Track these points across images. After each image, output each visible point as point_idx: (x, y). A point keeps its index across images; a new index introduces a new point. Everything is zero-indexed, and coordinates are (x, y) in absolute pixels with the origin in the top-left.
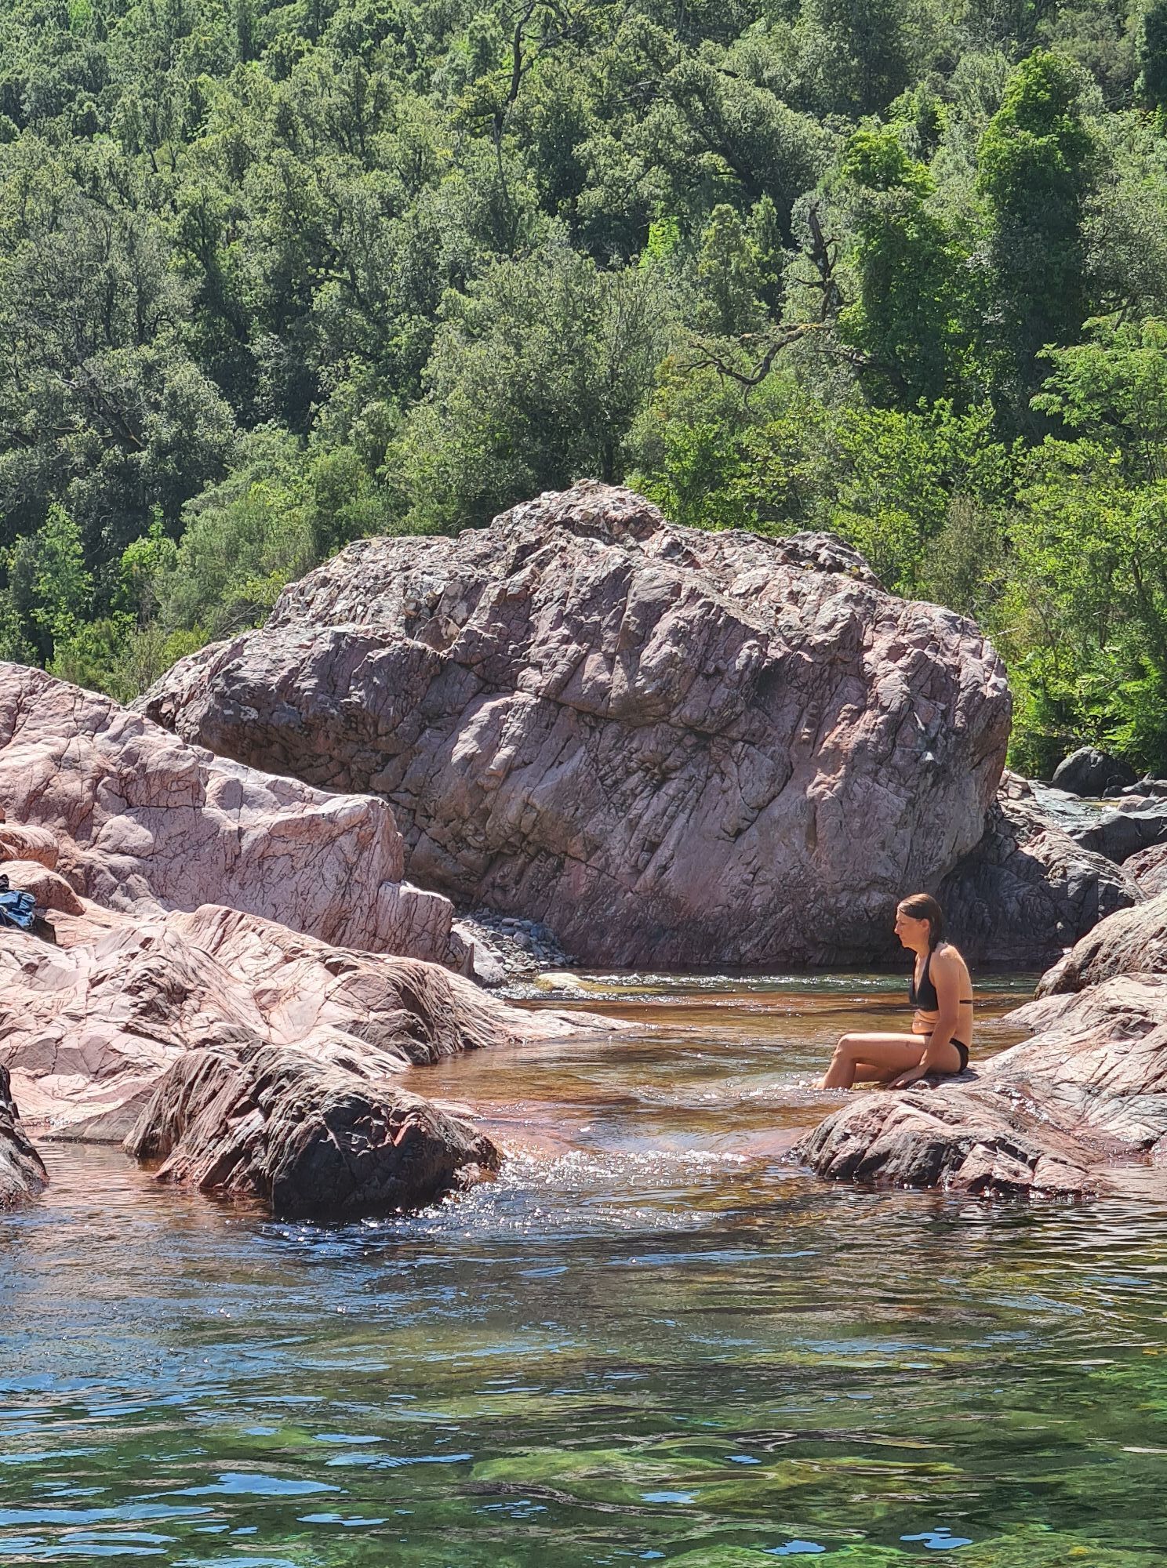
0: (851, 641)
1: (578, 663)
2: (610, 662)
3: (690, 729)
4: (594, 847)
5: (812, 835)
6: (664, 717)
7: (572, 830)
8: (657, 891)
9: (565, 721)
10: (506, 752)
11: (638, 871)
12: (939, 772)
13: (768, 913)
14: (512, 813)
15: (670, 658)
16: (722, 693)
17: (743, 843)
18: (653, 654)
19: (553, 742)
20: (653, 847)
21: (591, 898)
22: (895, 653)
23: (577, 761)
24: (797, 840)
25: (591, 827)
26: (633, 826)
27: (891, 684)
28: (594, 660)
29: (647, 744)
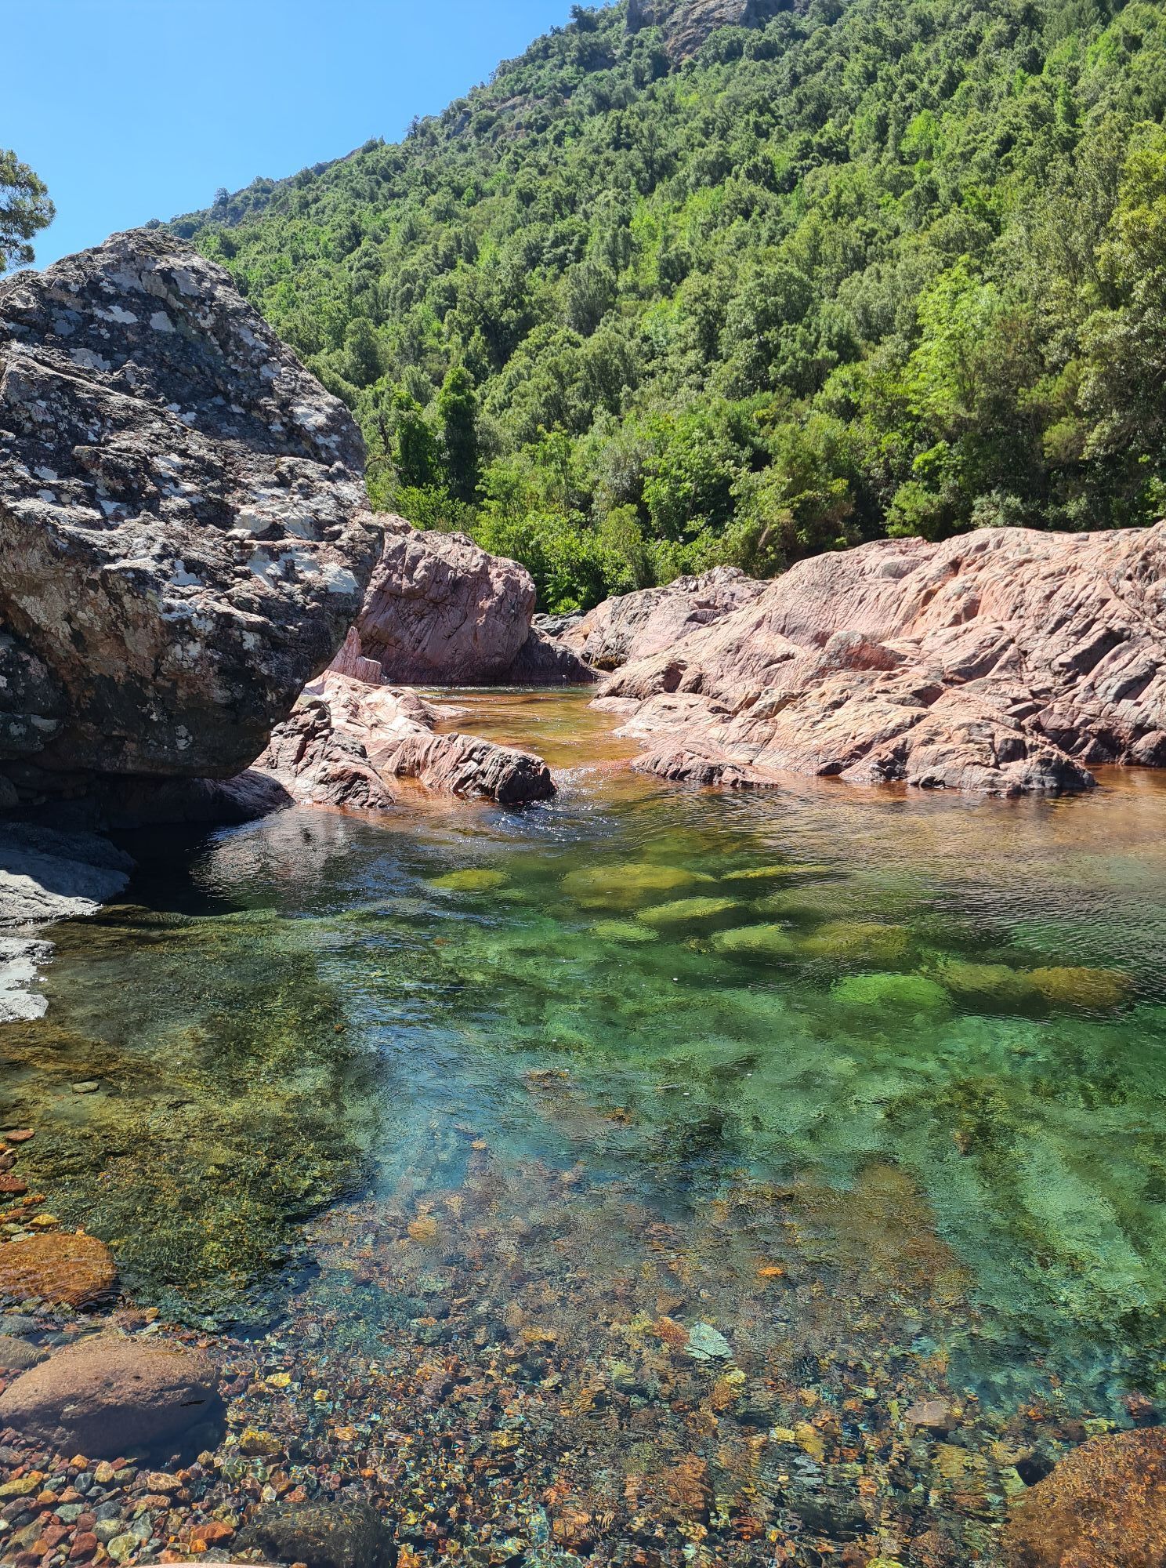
0: (484, 572)
1: (390, 577)
2: (401, 577)
3: (431, 601)
4: (398, 641)
5: (475, 638)
6: (422, 597)
7: (390, 635)
8: (422, 657)
9: (386, 597)
10: (366, 608)
11: (414, 650)
12: (516, 616)
13: (461, 664)
14: (369, 629)
15: (424, 577)
16: (443, 588)
17: (452, 640)
18: (419, 574)
19: (382, 605)
20: (420, 642)
21: (397, 659)
22: (499, 575)
23: (391, 611)
24: (471, 639)
25: (398, 634)
26: (412, 634)
27: (498, 586)
28: (395, 576)
29: (416, 606)
